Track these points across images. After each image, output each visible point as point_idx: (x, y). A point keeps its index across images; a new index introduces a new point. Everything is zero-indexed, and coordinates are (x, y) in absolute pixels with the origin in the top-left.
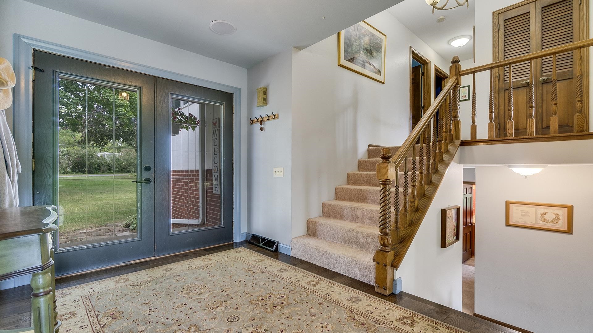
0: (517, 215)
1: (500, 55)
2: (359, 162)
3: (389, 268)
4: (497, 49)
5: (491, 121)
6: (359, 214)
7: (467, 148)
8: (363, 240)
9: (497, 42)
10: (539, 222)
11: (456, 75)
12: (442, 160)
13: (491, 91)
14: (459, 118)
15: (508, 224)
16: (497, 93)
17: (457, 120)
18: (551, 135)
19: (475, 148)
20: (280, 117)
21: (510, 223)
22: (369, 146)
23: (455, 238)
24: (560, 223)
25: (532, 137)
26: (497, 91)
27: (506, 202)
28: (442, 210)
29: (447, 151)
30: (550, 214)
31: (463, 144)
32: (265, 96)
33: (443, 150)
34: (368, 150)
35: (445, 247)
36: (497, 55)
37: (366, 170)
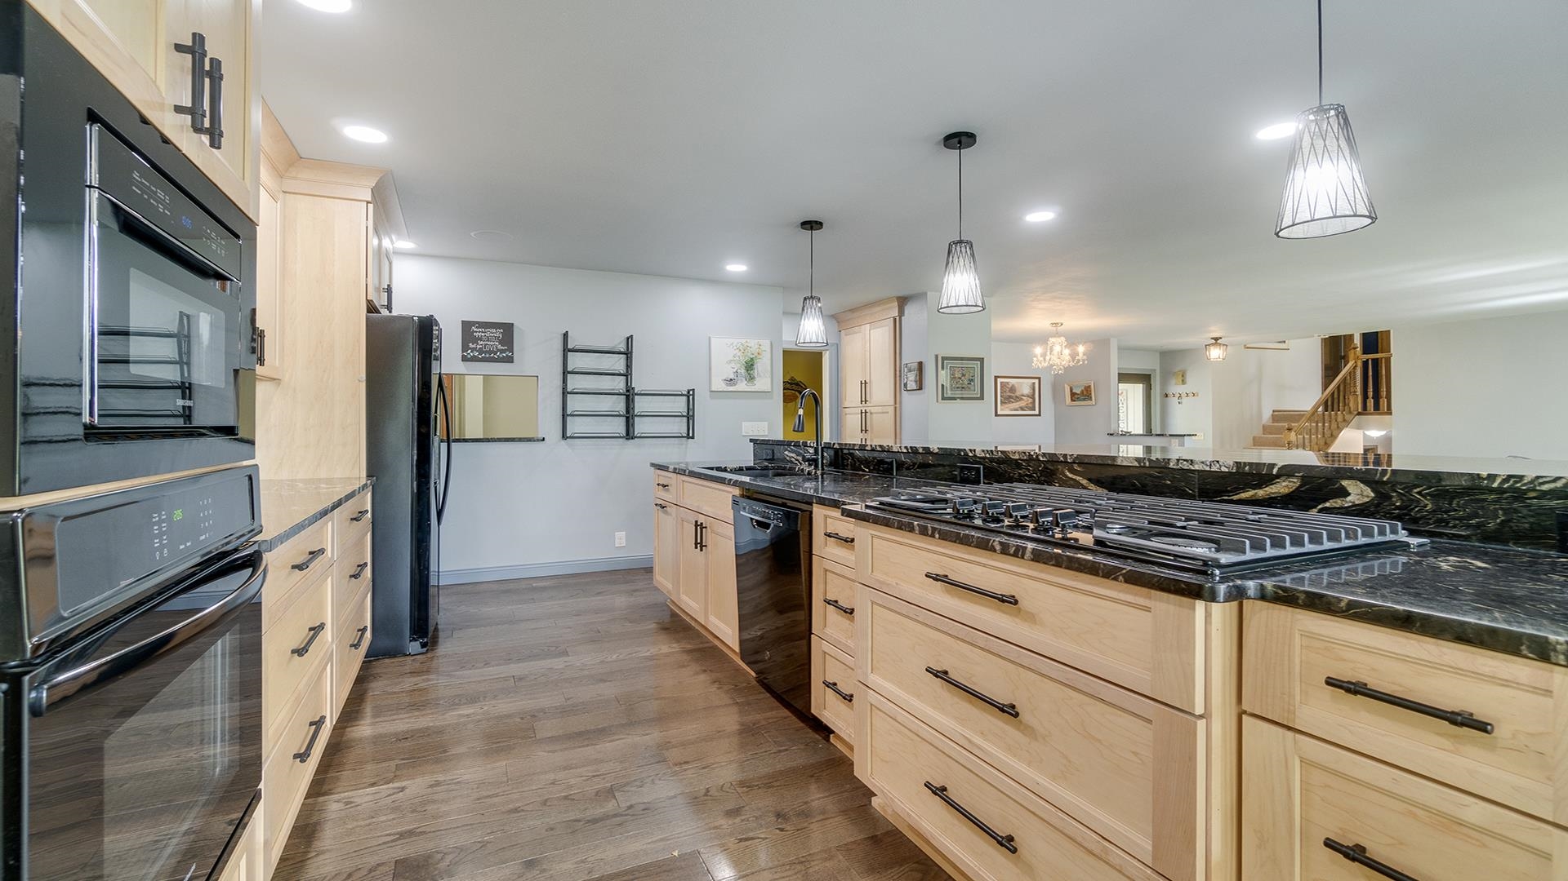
2: (1264, 427)
20: (1198, 395)
22: (1274, 411)
32: (1183, 378)
37: (1271, 434)
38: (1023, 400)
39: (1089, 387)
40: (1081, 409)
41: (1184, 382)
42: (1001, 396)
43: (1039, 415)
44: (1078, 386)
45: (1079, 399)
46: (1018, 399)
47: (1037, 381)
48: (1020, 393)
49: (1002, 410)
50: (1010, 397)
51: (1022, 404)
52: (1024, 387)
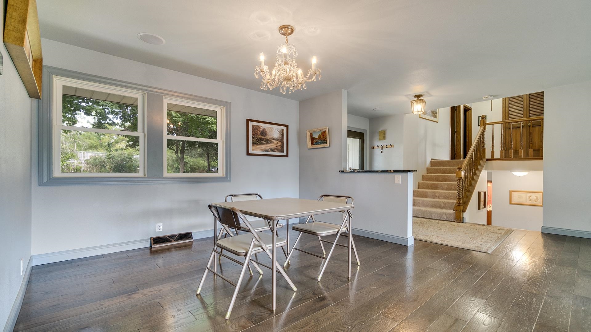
0: (516, 198)
1: (506, 109)
2: (427, 169)
3: (461, 212)
4: (505, 105)
5: (502, 149)
6: (437, 194)
7: (489, 162)
8: (443, 205)
9: (505, 101)
10: (528, 201)
11: (484, 125)
12: (478, 169)
13: (502, 135)
14: (485, 147)
15: (511, 204)
16: (505, 130)
17: (484, 148)
18: (530, 158)
19: (494, 163)
20: (394, 147)
21: (512, 202)
22: (431, 159)
23: (484, 206)
24: (539, 201)
25: (521, 158)
26: (505, 128)
27: (510, 191)
28: (478, 192)
29: (480, 164)
30: (533, 196)
31: (488, 160)
32: (384, 135)
33: (478, 164)
34: (431, 162)
35: (480, 209)
36: (505, 108)
37: (432, 173)
38: (273, 142)
39: (325, 132)
40: (320, 152)
41: (384, 138)
42: (253, 138)
43: (287, 156)
44: (316, 132)
45: (317, 143)
46: (268, 141)
47: (285, 128)
48: (272, 137)
49: (253, 150)
50: (261, 139)
51: (272, 146)
52: (274, 132)
